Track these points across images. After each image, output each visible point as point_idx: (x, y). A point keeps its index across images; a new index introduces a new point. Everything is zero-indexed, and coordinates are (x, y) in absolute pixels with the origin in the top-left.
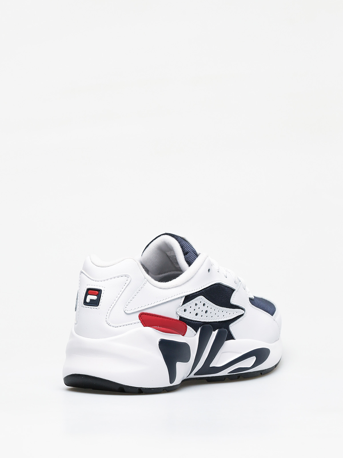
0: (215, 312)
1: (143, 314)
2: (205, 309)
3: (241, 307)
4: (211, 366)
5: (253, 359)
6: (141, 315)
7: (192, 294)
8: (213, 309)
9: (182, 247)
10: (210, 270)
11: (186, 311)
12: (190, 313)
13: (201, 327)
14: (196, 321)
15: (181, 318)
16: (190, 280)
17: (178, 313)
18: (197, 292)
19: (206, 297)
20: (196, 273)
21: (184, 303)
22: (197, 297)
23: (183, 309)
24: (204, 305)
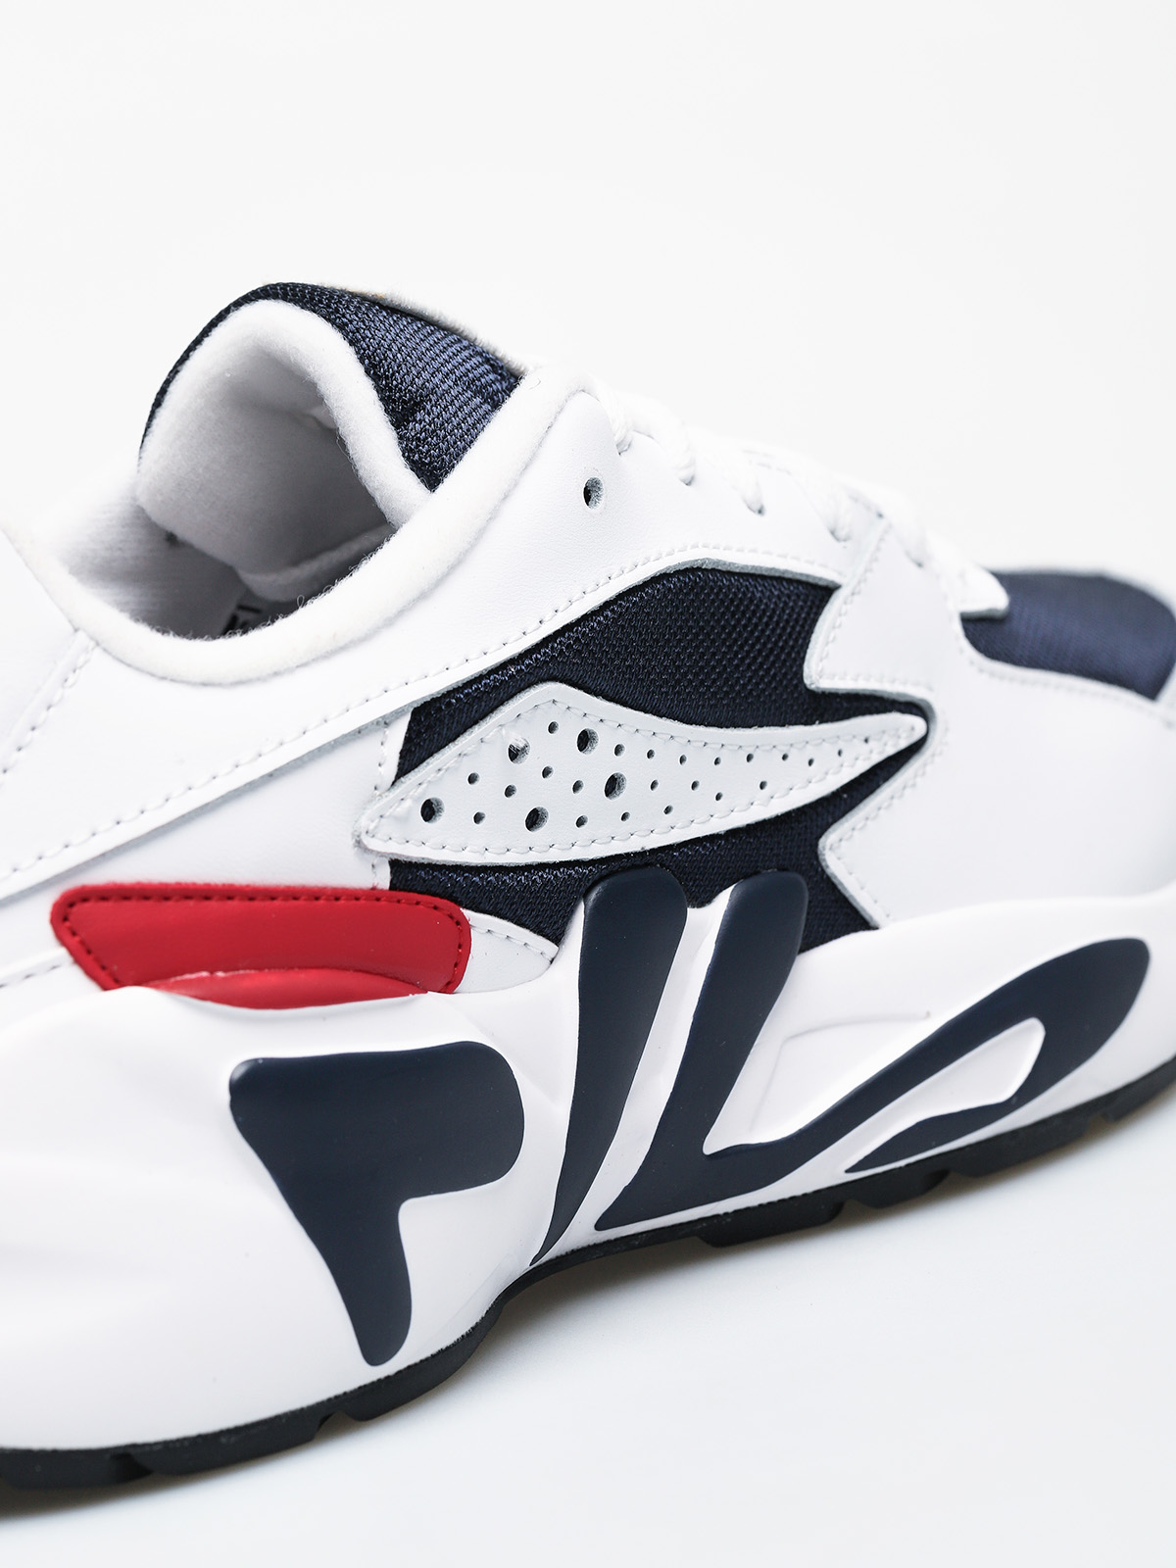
0: (689, 772)
1: (85, 900)
2: (598, 765)
3: (899, 694)
4: (713, 1144)
5: (1026, 1041)
6: (72, 905)
7: (469, 683)
8: (667, 755)
9: (374, 368)
10: (605, 486)
11: (440, 810)
12: (478, 818)
13: (593, 896)
14: (542, 866)
15: (400, 868)
16: (439, 582)
17: (371, 843)
18: (512, 661)
19: (590, 683)
20: (481, 533)
21: (412, 756)
22: (511, 696)
23: (408, 803)
24: (585, 740)
